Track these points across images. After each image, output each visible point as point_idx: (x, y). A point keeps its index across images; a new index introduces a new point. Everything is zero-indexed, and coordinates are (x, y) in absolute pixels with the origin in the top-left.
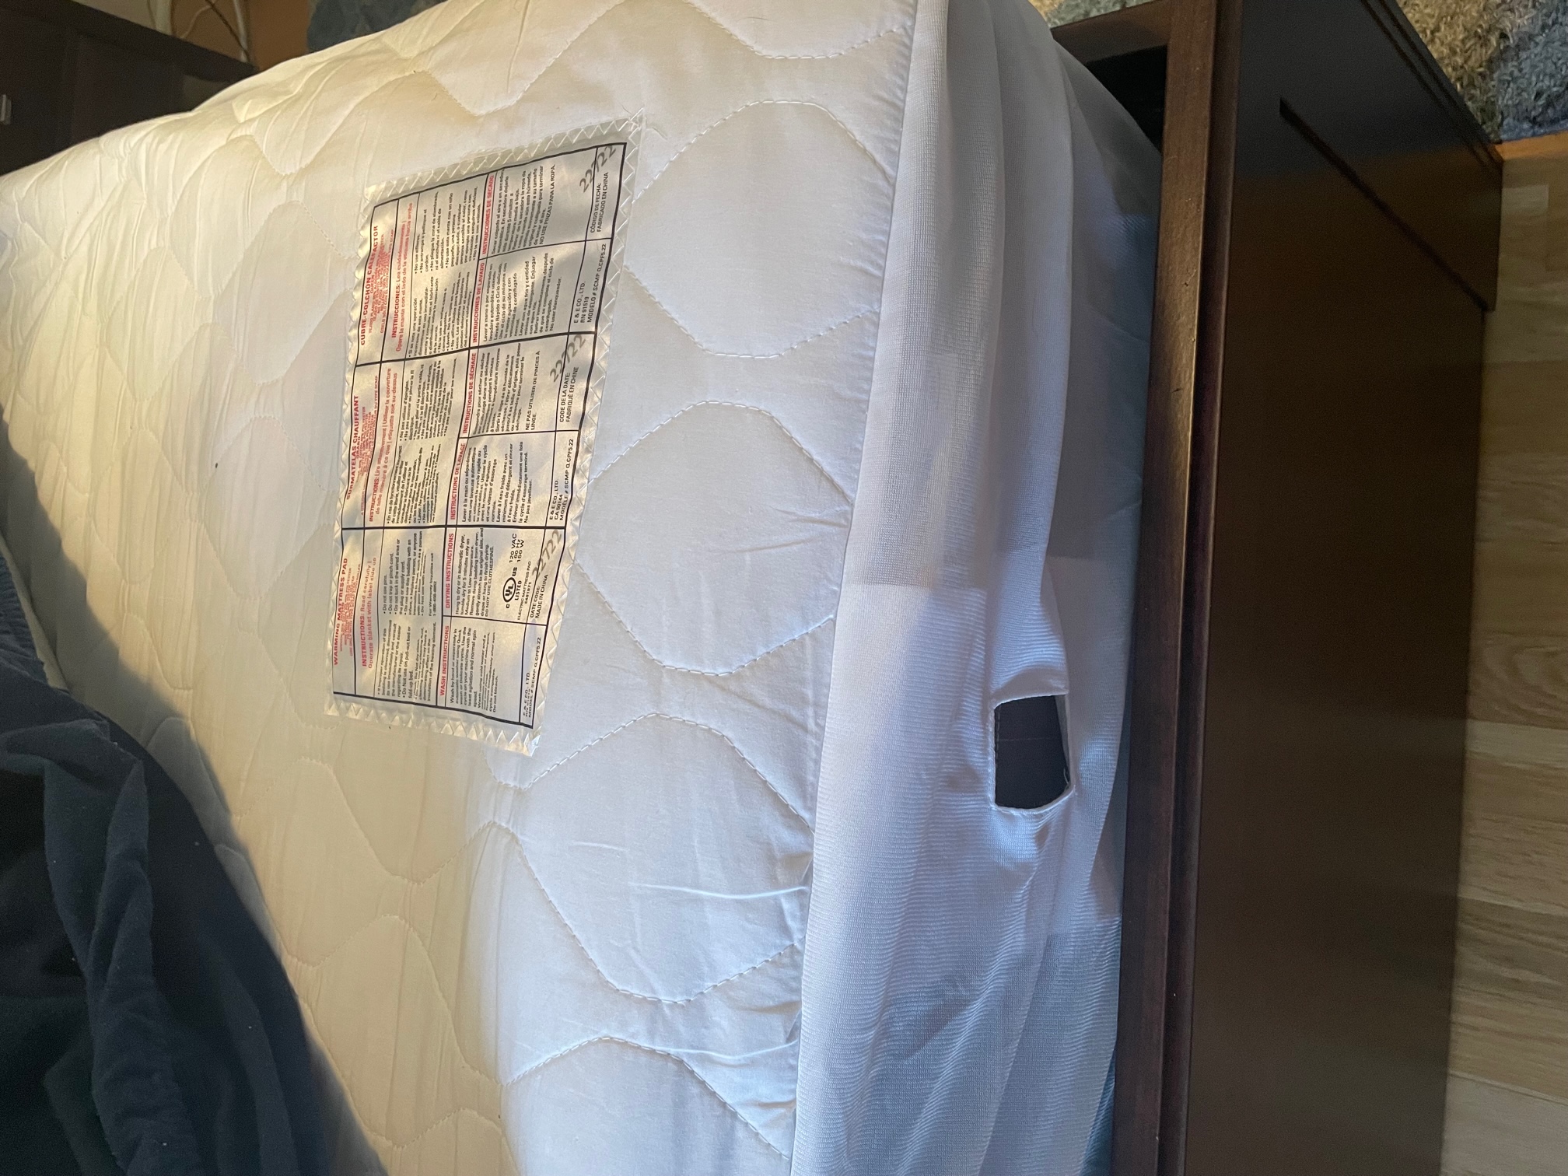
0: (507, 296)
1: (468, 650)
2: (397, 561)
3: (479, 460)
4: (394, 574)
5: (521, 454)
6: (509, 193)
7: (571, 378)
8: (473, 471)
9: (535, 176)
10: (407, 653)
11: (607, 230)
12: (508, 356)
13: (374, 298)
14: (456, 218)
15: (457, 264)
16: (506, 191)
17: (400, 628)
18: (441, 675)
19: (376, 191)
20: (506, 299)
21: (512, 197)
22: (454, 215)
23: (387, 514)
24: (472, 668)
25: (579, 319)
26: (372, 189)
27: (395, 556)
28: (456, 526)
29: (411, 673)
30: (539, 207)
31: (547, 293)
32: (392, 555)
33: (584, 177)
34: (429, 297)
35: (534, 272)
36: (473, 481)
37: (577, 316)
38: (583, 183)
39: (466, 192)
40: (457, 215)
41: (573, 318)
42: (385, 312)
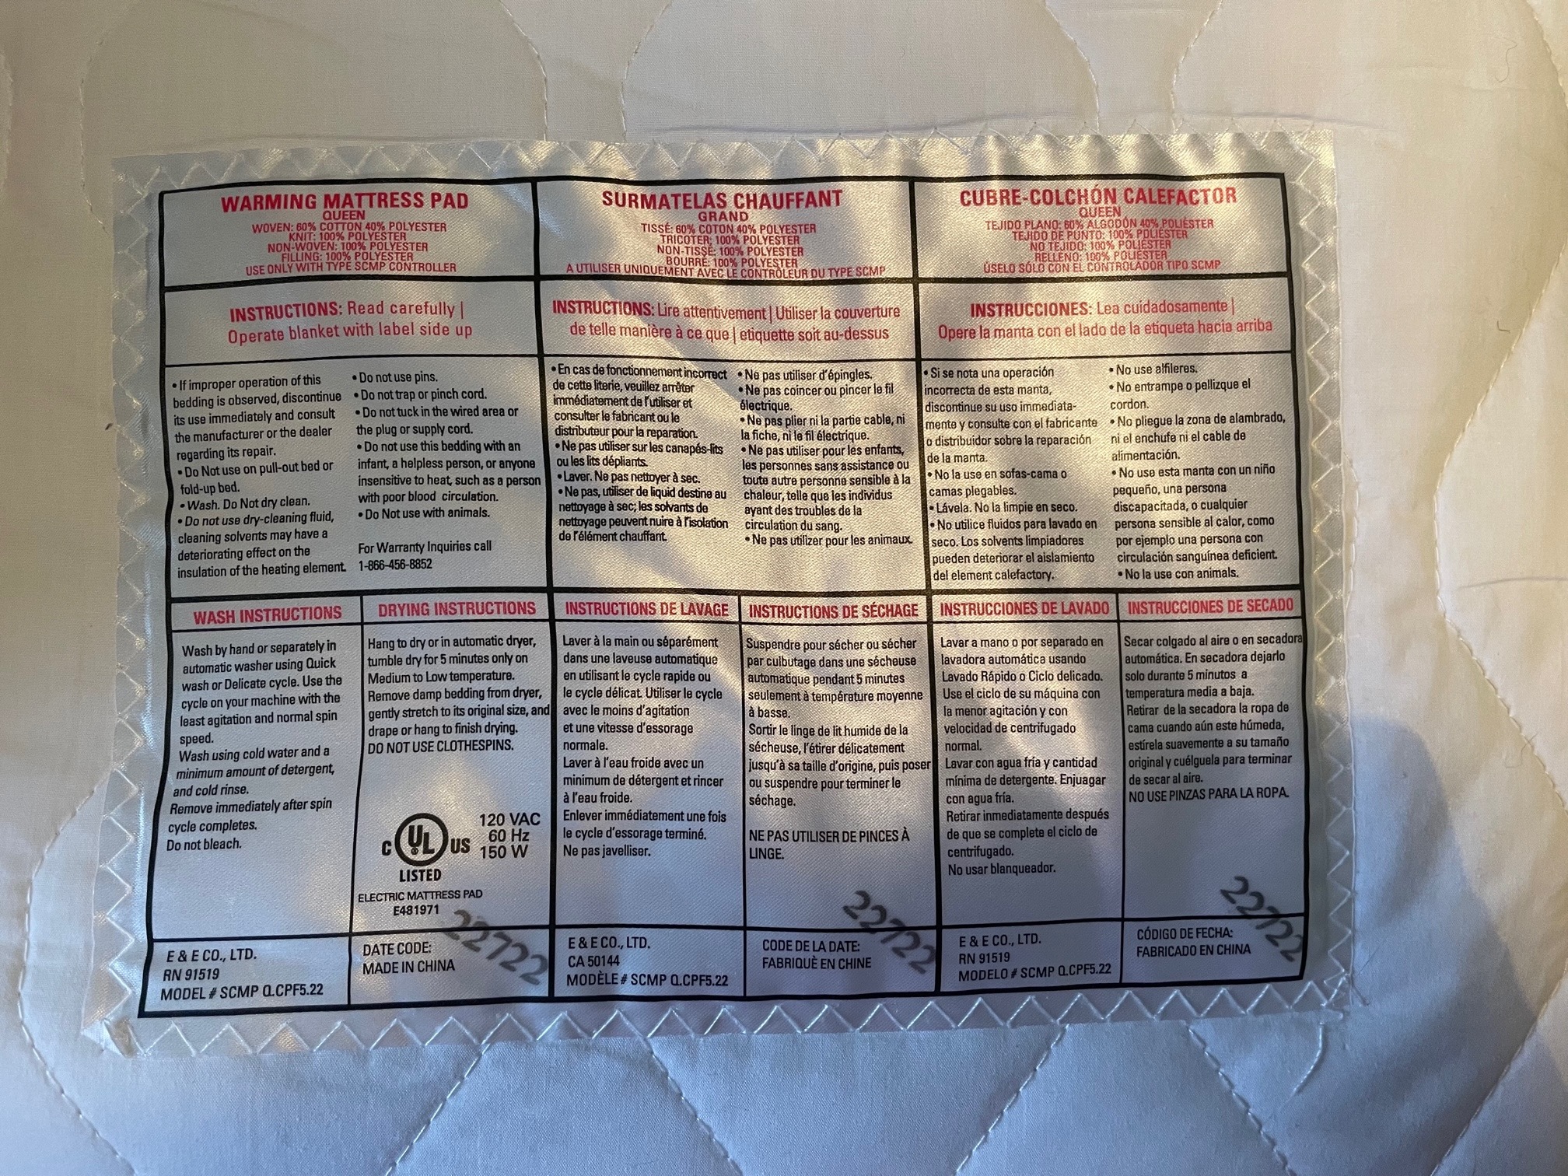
0: (1033, 703)
1: (292, 701)
2: (470, 412)
3: (692, 678)
4: (442, 404)
5: (702, 818)
6: (1251, 666)
7: (849, 955)
8: (669, 659)
9: (1273, 743)
10: (274, 468)
11: (1139, 969)
12: (905, 731)
13: (1068, 224)
14: (1216, 496)
15: (1118, 507)
16: (1256, 657)
17: (325, 432)
18: (237, 606)
19: (1317, 167)
20: (1025, 702)
21: (1239, 675)
22: (1224, 489)
23: (571, 362)
24: (258, 720)
25: (968, 950)
26: (1327, 157)
27: (483, 404)
28: (552, 620)
29: (233, 488)
30: (1208, 761)
31: (1030, 833)
32: (481, 394)
33: (1252, 888)
34: (1052, 415)
35: (1074, 781)
36: (649, 660)
37: (974, 942)
38: (1239, 886)
39: (1270, 521)
40: (1227, 497)
41: (968, 933)
42: (1032, 269)
